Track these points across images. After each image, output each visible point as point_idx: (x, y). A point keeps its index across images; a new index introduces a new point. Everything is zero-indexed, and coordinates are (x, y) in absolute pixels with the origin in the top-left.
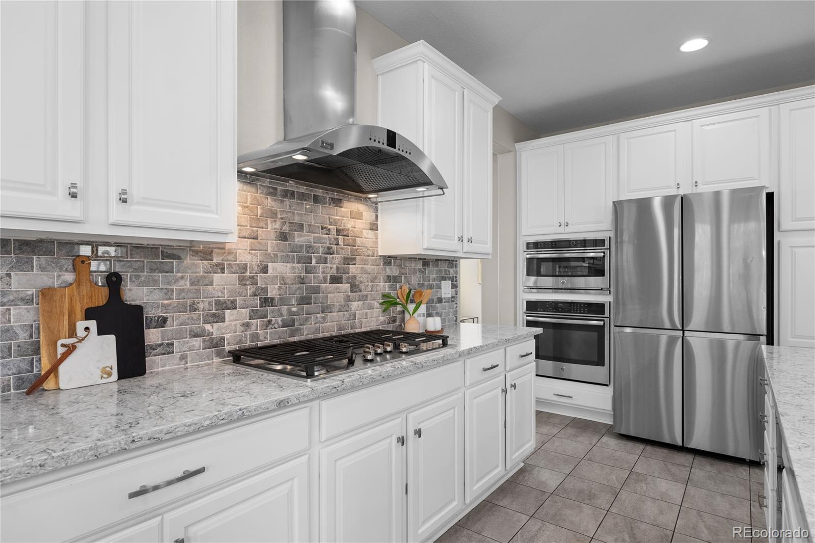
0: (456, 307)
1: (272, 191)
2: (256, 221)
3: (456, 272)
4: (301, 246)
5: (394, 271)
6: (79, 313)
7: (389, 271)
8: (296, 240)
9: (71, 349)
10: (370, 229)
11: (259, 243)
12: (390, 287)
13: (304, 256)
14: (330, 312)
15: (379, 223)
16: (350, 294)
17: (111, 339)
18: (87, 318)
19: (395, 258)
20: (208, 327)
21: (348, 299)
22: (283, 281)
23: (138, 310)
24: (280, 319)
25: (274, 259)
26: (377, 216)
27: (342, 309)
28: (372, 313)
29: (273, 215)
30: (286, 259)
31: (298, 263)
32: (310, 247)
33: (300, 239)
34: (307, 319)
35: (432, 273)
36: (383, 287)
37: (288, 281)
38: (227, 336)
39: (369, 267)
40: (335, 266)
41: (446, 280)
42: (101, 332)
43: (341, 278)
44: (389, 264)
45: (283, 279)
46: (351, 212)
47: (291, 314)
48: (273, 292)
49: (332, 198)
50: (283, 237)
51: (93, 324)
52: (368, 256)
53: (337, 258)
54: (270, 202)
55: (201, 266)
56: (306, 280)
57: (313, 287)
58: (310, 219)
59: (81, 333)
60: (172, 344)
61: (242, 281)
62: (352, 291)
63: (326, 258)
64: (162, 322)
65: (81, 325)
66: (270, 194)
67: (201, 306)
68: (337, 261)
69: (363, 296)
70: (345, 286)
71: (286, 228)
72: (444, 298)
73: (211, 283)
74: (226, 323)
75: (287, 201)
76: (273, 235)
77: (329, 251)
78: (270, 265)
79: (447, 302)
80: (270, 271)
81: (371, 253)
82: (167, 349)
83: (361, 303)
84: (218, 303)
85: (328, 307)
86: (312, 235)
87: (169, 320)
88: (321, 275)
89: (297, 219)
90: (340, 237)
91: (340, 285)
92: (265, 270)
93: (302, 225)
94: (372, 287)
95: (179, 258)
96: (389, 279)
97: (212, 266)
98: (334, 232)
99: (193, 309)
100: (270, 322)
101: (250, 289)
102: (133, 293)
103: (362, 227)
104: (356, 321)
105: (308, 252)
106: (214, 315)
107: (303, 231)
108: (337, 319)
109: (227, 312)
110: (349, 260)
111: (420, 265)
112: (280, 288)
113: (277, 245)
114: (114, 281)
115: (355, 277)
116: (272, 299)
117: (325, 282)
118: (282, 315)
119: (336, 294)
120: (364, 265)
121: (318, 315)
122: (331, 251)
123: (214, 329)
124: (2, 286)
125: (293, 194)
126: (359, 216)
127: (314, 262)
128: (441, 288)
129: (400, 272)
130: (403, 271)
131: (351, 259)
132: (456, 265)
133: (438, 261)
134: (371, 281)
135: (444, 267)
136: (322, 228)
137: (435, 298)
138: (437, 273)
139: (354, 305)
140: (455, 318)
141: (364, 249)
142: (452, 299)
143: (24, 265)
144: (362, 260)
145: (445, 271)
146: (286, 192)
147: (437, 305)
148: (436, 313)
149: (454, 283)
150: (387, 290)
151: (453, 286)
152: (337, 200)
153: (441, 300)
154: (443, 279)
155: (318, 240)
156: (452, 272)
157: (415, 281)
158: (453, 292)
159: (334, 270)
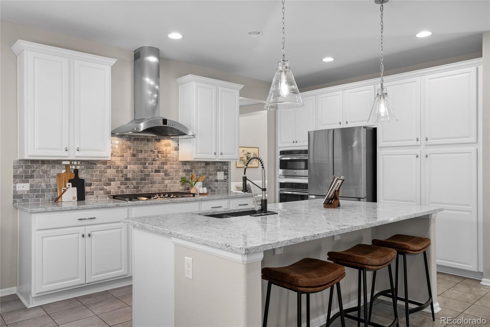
0: (228, 184)
1: (129, 139)
2: (123, 150)
3: (228, 168)
4: (141, 159)
5: (188, 167)
6: (67, 181)
7: (185, 167)
8: (139, 156)
9: (65, 191)
10: (175, 150)
11: (124, 158)
12: (186, 174)
13: (143, 163)
14: (155, 184)
15: (179, 147)
16: (164, 177)
17: (75, 188)
18: (69, 182)
19: (189, 162)
20: (105, 187)
21: (163, 179)
22: (134, 172)
23: (83, 181)
24: (132, 186)
25: (130, 164)
26: (178, 144)
27: (160, 183)
28: (176, 185)
29: (130, 148)
30: (135, 164)
31: (140, 165)
32: (145, 158)
33: (140, 156)
34: (144, 186)
35: (211, 168)
36: (182, 174)
37: (136, 172)
38: (112, 191)
39: (174, 166)
40: (157, 166)
41: (220, 171)
42: (72, 187)
43: (160, 170)
44: (186, 164)
45: (134, 171)
46: (165, 144)
47: (137, 183)
48: (130, 176)
49: (156, 139)
50: (134, 155)
51: (70, 184)
52: (174, 161)
54: (128, 143)
55: (103, 166)
56: (143, 171)
57: (147, 174)
58: (146, 148)
59: (67, 186)
60: (93, 192)
61: (117, 172)
62: (165, 176)
63: (153, 163)
64: (90, 185)
65: (68, 184)
67: (103, 180)
68: (158, 164)
69: (171, 178)
70: (162, 174)
71: (135, 152)
72: (219, 180)
73: (106, 173)
74: (112, 186)
75: (135, 142)
76: (129, 155)
77: (154, 160)
78: (128, 166)
79: (221, 182)
80: (128, 168)
81: (175, 160)
82: (92, 193)
83: (170, 181)
84: (109, 179)
85: (153, 182)
86: (146, 154)
87: (93, 184)
88: (150, 170)
89: (140, 148)
90: (159, 154)
91: (159, 173)
92: (126, 168)
93: (142, 150)
94: (176, 174)
95: (96, 164)
96: (185, 171)
97: (107, 167)
98: (156, 151)
99: (100, 181)
100: (128, 186)
101: (120, 175)
102: (82, 176)
103: (171, 149)
104: (168, 188)
105: (145, 161)
106: (107, 183)
107: (142, 153)
108: (158, 187)
109: (112, 182)
110: (163, 164)
111: (203, 165)
112: (132, 174)
113: (131, 159)
114: (76, 171)
115: (167, 170)
116: (129, 178)
117: (152, 172)
118: (133, 184)
119: (157, 177)
120: (172, 165)
121: (149, 185)
122: (155, 160)
123: (107, 188)
124: (48, 173)
125: (138, 139)
126: (169, 145)
127: (147, 164)
128: (217, 175)
129: (192, 168)
130: (193, 167)
131: (165, 163)
132: (227, 165)
133: (215, 162)
134: (175, 172)
135: (219, 165)
136: (151, 151)
137: (213, 180)
138: (214, 168)
139: (166, 182)
140: (227, 190)
141: (171, 159)
142: (225, 180)
143: (54, 167)
144: (171, 163)
145: (220, 167)
146: (135, 139)
147: (215, 183)
148: (214, 187)
149: (226, 173)
150: (184, 175)
151: (225, 174)
152: (158, 139)
153: (217, 181)
154: (218, 170)
155: (149, 156)
156: (225, 167)
157: (200, 172)
158: (226, 177)
159: (157, 168)
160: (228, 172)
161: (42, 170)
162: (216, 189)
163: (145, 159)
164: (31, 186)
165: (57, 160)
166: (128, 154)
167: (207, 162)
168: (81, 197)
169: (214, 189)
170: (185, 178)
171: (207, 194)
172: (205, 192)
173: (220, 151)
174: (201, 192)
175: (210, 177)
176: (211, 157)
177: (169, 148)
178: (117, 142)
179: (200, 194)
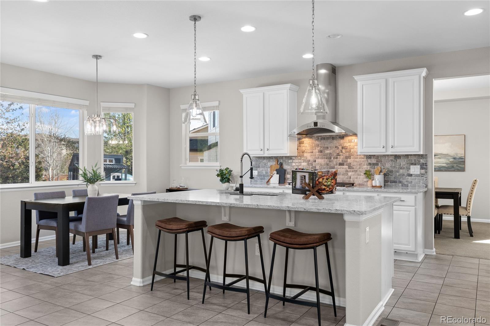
0: (426, 180)
1: (317, 139)
2: (312, 148)
3: (427, 161)
4: (327, 154)
5: (374, 161)
9: (272, 176)
11: (314, 154)
12: (371, 167)
13: (329, 157)
16: (348, 169)
17: (278, 175)
18: (276, 171)
19: (374, 155)
21: (347, 171)
23: (285, 171)
25: (318, 158)
27: (344, 174)
28: (360, 177)
29: (318, 146)
30: (322, 158)
31: (326, 159)
33: (327, 152)
35: (403, 162)
36: (366, 167)
39: (358, 160)
40: (341, 160)
41: (415, 165)
42: (277, 174)
43: (344, 164)
44: (370, 158)
45: (321, 164)
46: (349, 140)
49: (340, 137)
50: (321, 152)
51: (276, 172)
52: (358, 155)
53: (342, 157)
54: (317, 142)
56: (329, 164)
57: (332, 167)
58: (332, 145)
59: (274, 174)
61: (308, 164)
62: (349, 169)
63: (337, 157)
65: (274, 172)
66: (317, 140)
69: (355, 170)
70: (346, 167)
71: (322, 149)
72: (414, 174)
75: (322, 141)
76: (318, 151)
77: (338, 155)
78: (317, 160)
79: (416, 176)
80: (317, 161)
83: (353, 173)
86: (332, 150)
88: (335, 163)
89: (326, 146)
90: (343, 150)
91: (343, 166)
92: (315, 161)
93: (328, 147)
94: (359, 167)
96: (370, 164)
98: (340, 148)
101: (311, 167)
102: (285, 167)
103: (354, 145)
104: (351, 179)
105: (330, 156)
107: (328, 149)
108: (342, 178)
110: (347, 158)
111: (392, 158)
112: (320, 167)
113: (319, 154)
114: (281, 165)
115: (351, 164)
117: (337, 165)
119: (341, 169)
120: (355, 159)
122: (339, 155)
124: (267, 164)
125: (324, 139)
127: (332, 159)
128: (410, 169)
129: (377, 161)
130: (379, 161)
131: (349, 157)
132: (426, 158)
133: (408, 155)
134: (359, 165)
135: (413, 159)
136: (336, 147)
137: (406, 174)
138: (407, 161)
139: (350, 174)
140: (425, 186)
141: (355, 153)
142: (422, 175)
143: (269, 161)
144: (354, 157)
145: (415, 160)
146: (322, 138)
147: (407, 177)
148: (406, 181)
149: (424, 167)
150: (369, 168)
151: (422, 168)
152: (342, 137)
153: (411, 175)
154: (412, 164)
155: (334, 151)
156: (422, 161)
157: (388, 165)
158: (423, 171)
159: (341, 161)
160: (426, 166)
161: (264, 163)
162: (409, 184)
163: (331, 154)
164: (258, 173)
165: (271, 157)
166: (316, 151)
167: (397, 155)
168: (282, 181)
169: (406, 183)
170: (369, 171)
171: (381, 187)
172: (378, 185)
173: (390, 144)
174: (374, 185)
175: (401, 171)
176: (379, 150)
177: (352, 144)
178: (307, 142)
179: (373, 187)
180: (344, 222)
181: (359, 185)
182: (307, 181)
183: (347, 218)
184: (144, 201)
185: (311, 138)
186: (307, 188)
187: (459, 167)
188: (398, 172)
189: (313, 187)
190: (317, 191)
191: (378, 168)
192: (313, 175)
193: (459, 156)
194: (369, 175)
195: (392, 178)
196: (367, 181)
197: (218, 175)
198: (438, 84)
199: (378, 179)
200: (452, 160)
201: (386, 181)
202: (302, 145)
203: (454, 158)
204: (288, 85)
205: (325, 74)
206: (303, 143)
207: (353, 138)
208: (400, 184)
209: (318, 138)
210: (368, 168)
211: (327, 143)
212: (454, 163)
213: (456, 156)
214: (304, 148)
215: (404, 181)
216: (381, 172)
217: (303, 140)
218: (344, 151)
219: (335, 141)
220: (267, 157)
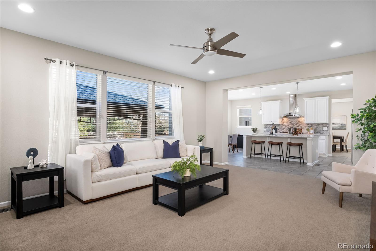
0: (329, 132)
2: (287, 121)
5: (310, 125)
13: (294, 124)
18: (273, 129)
23: (277, 129)
25: (289, 124)
28: (305, 131)
30: (291, 124)
33: (292, 122)
35: (321, 126)
36: (307, 128)
39: (304, 125)
50: (290, 122)
54: (289, 119)
55: (282, 125)
61: (286, 127)
64: (279, 129)
71: (291, 121)
75: (291, 119)
77: (297, 123)
81: (305, 123)
84: (283, 128)
88: (296, 126)
95: (280, 125)
96: (309, 127)
98: (298, 121)
99: (281, 129)
101: (287, 127)
102: (277, 127)
111: (317, 125)
117: (296, 127)
123: (283, 131)
124: (270, 127)
125: (292, 118)
126: (303, 119)
131: (301, 124)
132: (329, 125)
133: (323, 124)
134: (305, 127)
135: (324, 125)
137: (322, 130)
140: (329, 134)
141: (303, 123)
142: (328, 130)
145: (325, 125)
148: (322, 132)
151: (327, 128)
152: (298, 118)
153: (324, 130)
154: (324, 127)
155: (295, 122)
156: (327, 126)
157: (315, 127)
158: (328, 129)
159: (298, 126)
160: (329, 127)
163: (294, 123)
164: (267, 129)
165: (272, 124)
166: (289, 122)
168: (276, 132)
170: (309, 129)
171: (313, 134)
172: (312, 133)
173: (316, 120)
174: (310, 133)
175: (320, 129)
176: (312, 122)
177: (302, 120)
178: (285, 119)
179: (310, 134)
180: (307, 140)
181: (305, 133)
182: (294, 131)
183: (307, 139)
184: (247, 136)
185: (287, 118)
186: (294, 133)
187: (344, 128)
188: (319, 129)
189: (295, 132)
190: (297, 134)
191: (312, 127)
192: (295, 129)
193: (344, 124)
194: (308, 130)
195: (317, 131)
196: (308, 132)
197: (252, 130)
198: (333, 101)
199: (312, 131)
200: (341, 125)
201: (314, 132)
202: (283, 120)
203: (342, 125)
204: (280, 101)
205: (293, 96)
206: (284, 119)
207: (303, 118)
208: (320, 133)
209: (289, 118)
210: (308, 128)
211: (293, 120)
212: (342, 127)
213: (342, 124)
214: (284, 121)
215: (321, 132)
216: (313, 129)
217: (284, 118)
218: (299, 122)
219: (296, 119)
220: (270, 124)
